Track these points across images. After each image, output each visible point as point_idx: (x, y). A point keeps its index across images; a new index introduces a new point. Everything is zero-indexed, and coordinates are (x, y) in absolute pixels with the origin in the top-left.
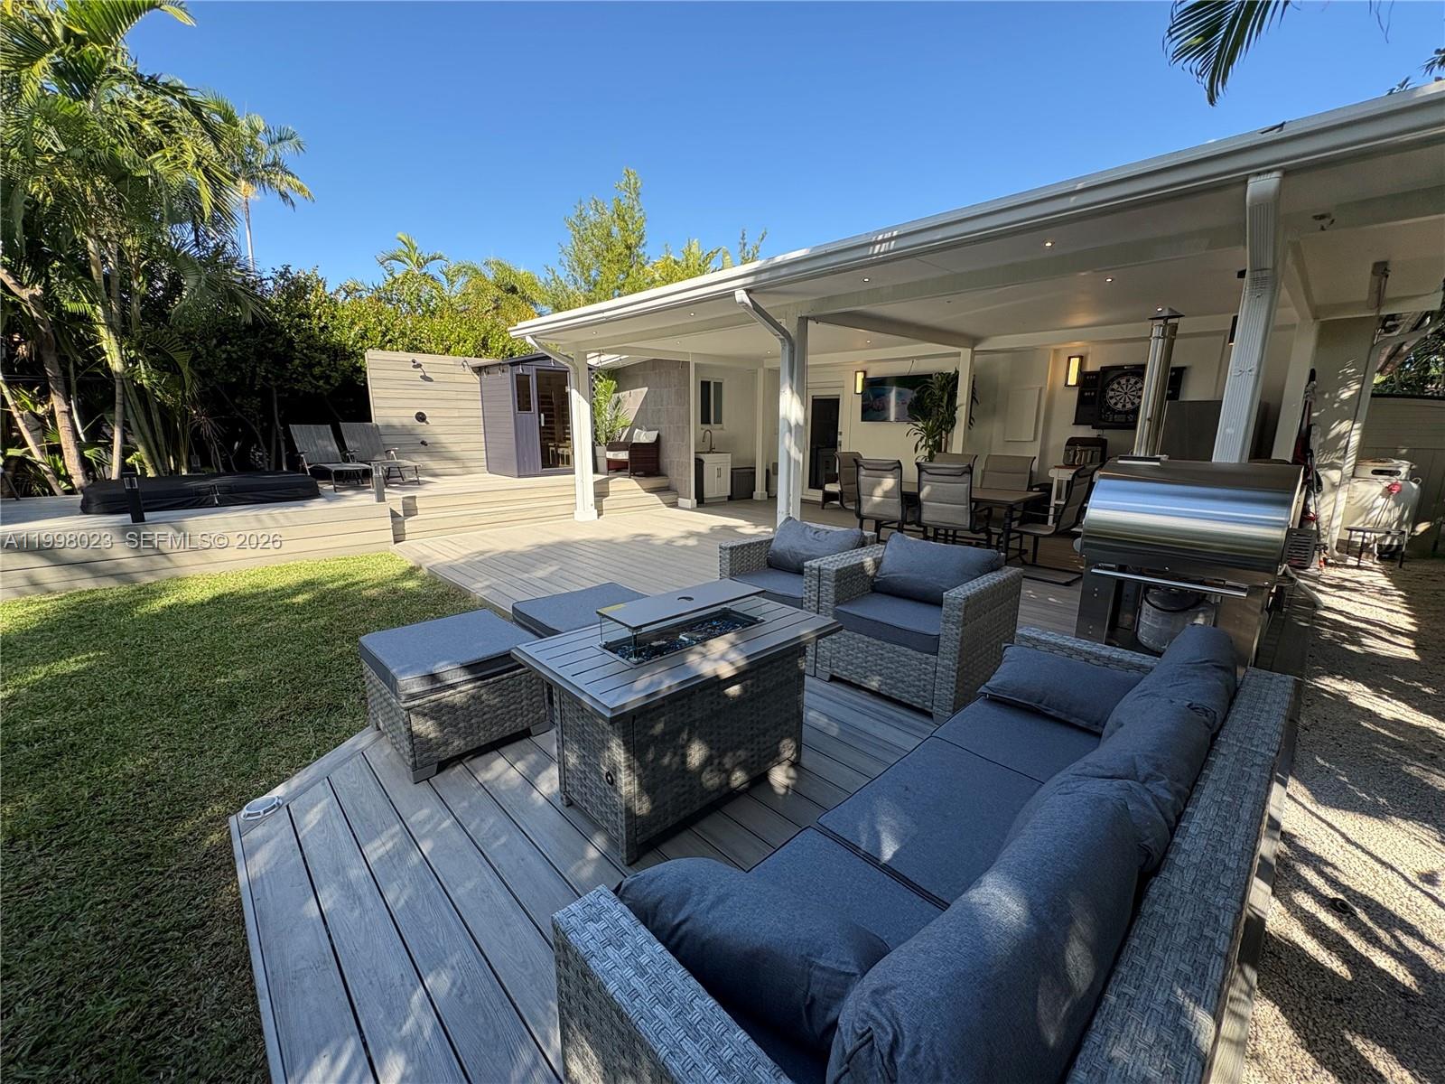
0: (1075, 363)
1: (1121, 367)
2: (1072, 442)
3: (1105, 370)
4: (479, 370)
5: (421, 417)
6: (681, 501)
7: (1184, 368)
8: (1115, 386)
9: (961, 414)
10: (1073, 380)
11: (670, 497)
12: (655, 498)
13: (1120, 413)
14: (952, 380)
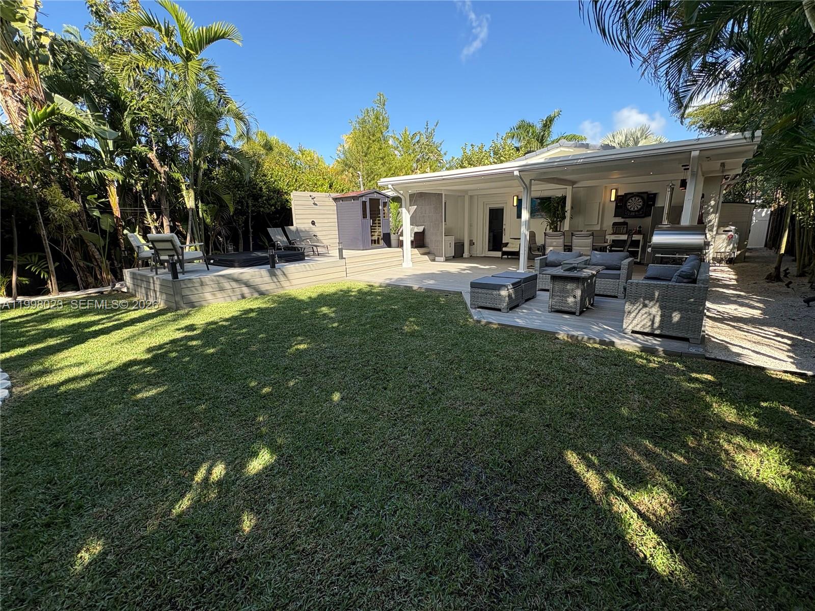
0: (614, 192)
1: (632, 193)
2: (615, 224)
3: (626, 194)
4: (335, 199)
5: (313, 223)
6: (437, 258)
7: (656, 194)
8: (630, 201)
9: (568, 215)
10: (613, 198)
11: (432, 257)
12: (426, 257)
13: (633, 211)
14: (564, 199)
